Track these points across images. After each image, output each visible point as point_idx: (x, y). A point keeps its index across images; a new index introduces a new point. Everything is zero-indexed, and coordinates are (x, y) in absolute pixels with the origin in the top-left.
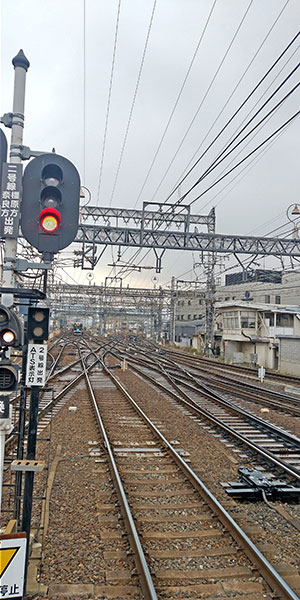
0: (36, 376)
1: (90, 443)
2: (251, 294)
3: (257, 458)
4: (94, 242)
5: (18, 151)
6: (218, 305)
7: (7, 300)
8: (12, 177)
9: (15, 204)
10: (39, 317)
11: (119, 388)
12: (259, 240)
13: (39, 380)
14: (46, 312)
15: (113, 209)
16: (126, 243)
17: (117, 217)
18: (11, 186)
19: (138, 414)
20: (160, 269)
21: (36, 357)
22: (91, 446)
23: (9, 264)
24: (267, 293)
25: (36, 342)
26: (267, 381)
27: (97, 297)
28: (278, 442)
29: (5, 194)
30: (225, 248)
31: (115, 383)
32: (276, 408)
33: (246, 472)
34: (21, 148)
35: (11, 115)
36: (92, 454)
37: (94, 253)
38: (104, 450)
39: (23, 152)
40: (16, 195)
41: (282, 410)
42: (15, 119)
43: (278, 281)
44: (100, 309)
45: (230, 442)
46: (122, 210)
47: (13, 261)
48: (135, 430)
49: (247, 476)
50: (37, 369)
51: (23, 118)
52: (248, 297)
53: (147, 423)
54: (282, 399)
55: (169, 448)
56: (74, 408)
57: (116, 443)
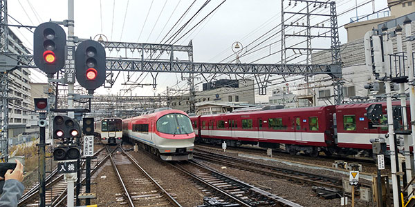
0: (89, 152)
1: (117, 195)
2: (220, 97)
3: (215, 193)
4: (111, 70)
5: (72, 39)
6: (197, 104)
7: (71, 115)
8: (70, 53)
9: (73, 66)
10: (89, 122)
11: (133, 163)
12: (216, 65)
13: (91, 153)
14: (92, 120)
15: (122, 43)
16: (133, 70)
17: (126, 48)
18: (70, 57)
19: (147, 177)
20: (156, 85)
21: (88, 142)
22: (117, 196)
23: (71, 97)
24: (229, 95)
25: (87, 135)
26: (227, 151)
27: (115, 103)
28: (229, 184)
29: (67, 62)
30: (196, 70)
31: (130, 160)
32: (231, 166)
33: (207, 199)
34: (74, 37)
35: (67, 21)
36: (118, 200)
37: (112, 76)
38: (126, 198)
39: (75, 39)
40: (73, 62)
41: (234, 167)
42: (70, 23)
43: (237, 86)
44: (117, 111)
45: (201, 186)
46: (129, 44)
47: (73, 95)
48: (144, 186)
49: (207, 201)
50: (89, 148)
51: (73, 22)
52: (218, 98)
53: (151, 181)
54: (235, 160)
55: (164, 193)
56: (105, 177)
57: (132, 193)
